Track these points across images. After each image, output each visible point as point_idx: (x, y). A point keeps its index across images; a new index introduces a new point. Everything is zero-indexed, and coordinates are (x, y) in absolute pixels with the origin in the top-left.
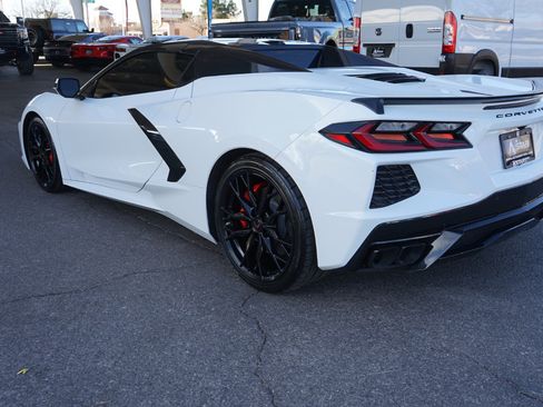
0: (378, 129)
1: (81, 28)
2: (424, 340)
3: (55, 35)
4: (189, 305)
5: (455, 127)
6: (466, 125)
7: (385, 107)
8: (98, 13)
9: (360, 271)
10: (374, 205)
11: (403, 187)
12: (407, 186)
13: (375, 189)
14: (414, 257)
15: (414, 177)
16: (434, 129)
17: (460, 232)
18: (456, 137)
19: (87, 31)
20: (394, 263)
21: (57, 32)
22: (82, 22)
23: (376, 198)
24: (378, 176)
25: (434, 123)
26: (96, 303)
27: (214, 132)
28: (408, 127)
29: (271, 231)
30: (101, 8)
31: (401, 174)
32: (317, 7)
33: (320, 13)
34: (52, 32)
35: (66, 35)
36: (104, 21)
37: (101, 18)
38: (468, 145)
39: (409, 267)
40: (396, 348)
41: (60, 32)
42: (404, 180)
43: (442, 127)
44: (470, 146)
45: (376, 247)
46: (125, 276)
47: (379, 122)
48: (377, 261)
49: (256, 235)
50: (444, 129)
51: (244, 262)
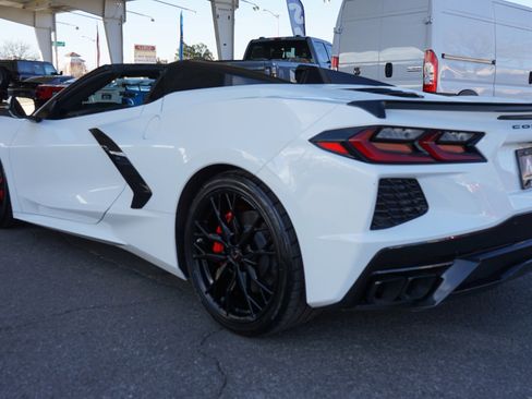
0: (379, 136)
1: (48, 71)
2: (413, 383)
3: (21, 77)
4: (138, 344)
5: (466, 138)
6: (479, 135)
7: (387, 111)
8: (69, 59)
9: (358, 307)
10: (375, 226)
11: (408, 206)
12: (412, 205)
13: (377, 207)
14: (422, 291)
15: (421, 194)
16: (443, 139)
17: (477, 261)
18: (468, 149)
19: (56, 74)
20: (398, 298)
21: (23, 73)
22: (51, 64)
23: (378, 218)
24: (380, 191)
25: (443, 131)
26: (27, 342)
27: (182, 150)
28: (413, 135)
29: (250, 267)
30: (73, 55)
31: (406, 190)
32: (293, 50)
33: (296, 54)
34: (19, 74)
35: (33, 77)
36: (76, 67)
37: (72, 64)
38: (481, 158)
39: (416, 303)
40: (380, 392)
41: (27, 74)
42: (410, 197)
43: (451, 137)
44: (483, 159)
45: (378, 277)
46: (67, 312)
47: (379, 128)
48: (378, 296)
49: (230, 265)
50: (454, 139)
51: (210, 290)
